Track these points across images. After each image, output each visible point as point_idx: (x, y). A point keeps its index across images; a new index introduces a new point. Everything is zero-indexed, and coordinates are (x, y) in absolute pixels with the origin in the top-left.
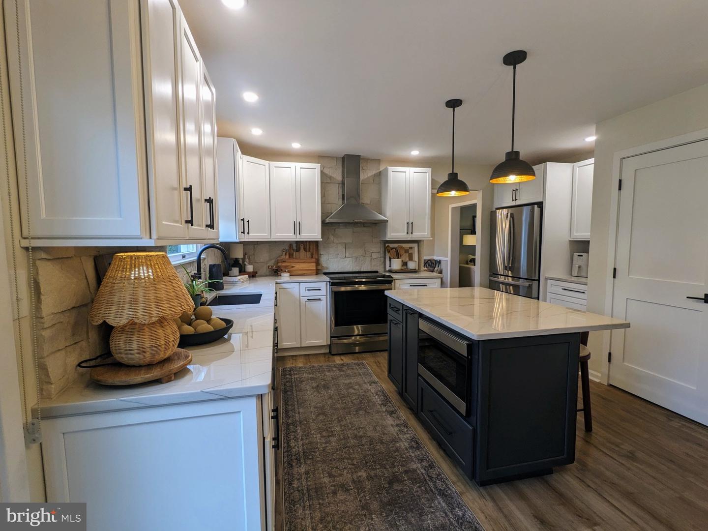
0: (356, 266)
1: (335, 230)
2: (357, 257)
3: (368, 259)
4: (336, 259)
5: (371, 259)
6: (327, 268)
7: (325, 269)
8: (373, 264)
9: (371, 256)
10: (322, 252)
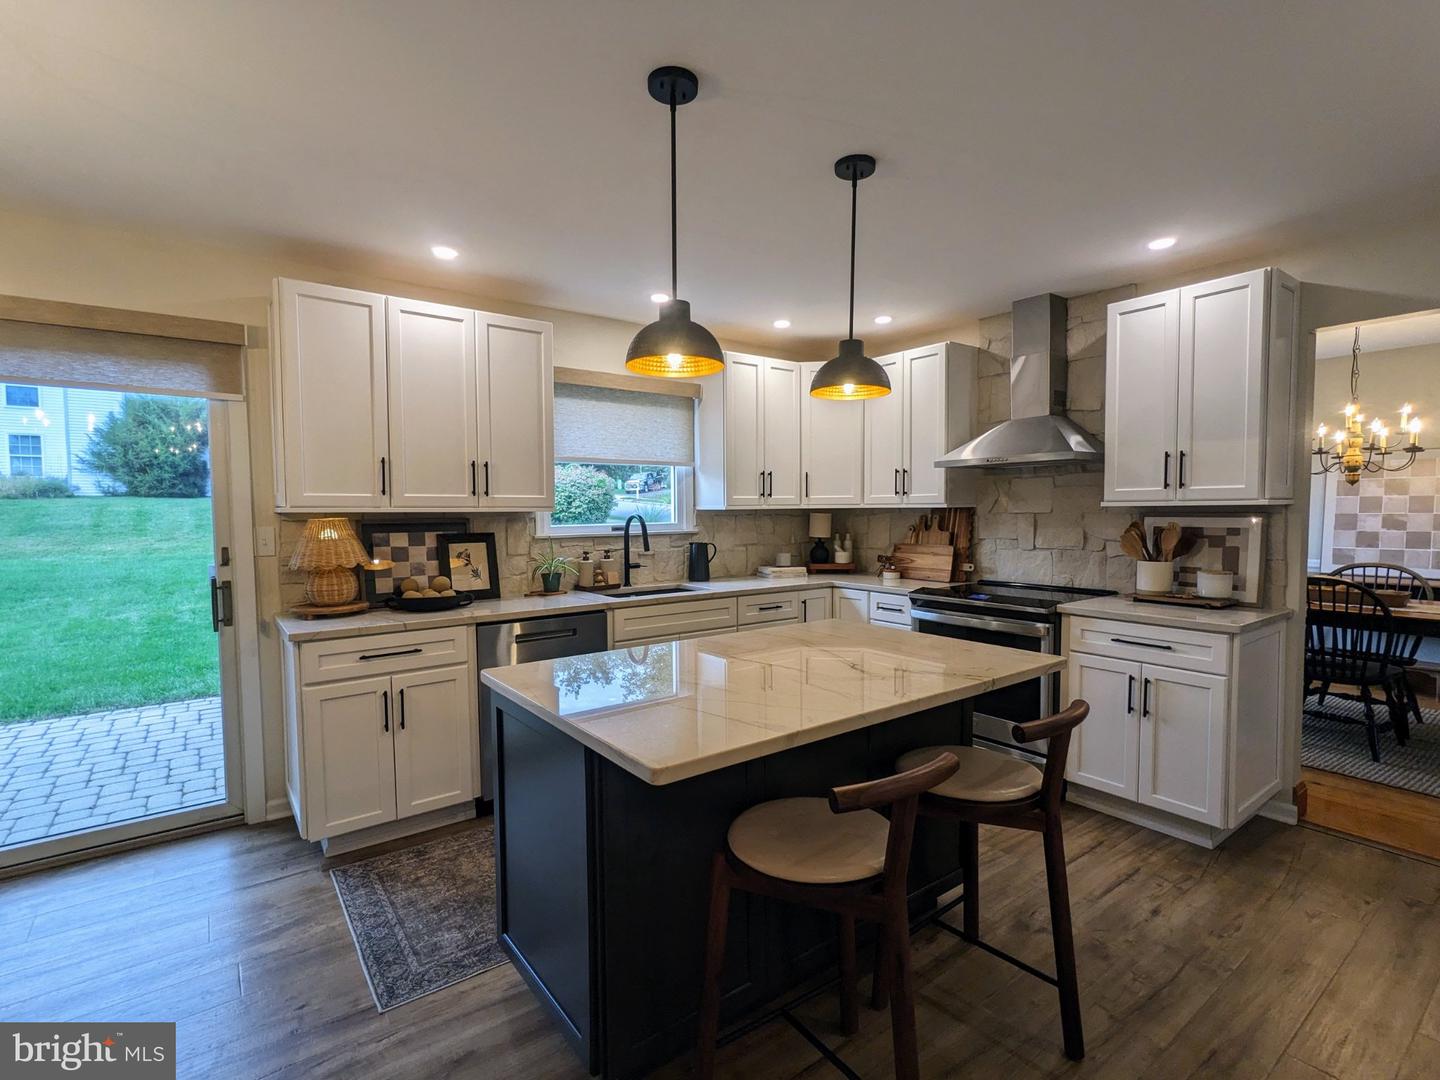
0: (1061, 573)
1: (1010, 483)
2: (1063, 551)
3: (1095, 557)
4: (1011, 552)
5: (1105, 558)
6: (992, 572)
7: (986, 573)
8: (1110, 569)
9: (1104, 548)
10: (981, 532)
